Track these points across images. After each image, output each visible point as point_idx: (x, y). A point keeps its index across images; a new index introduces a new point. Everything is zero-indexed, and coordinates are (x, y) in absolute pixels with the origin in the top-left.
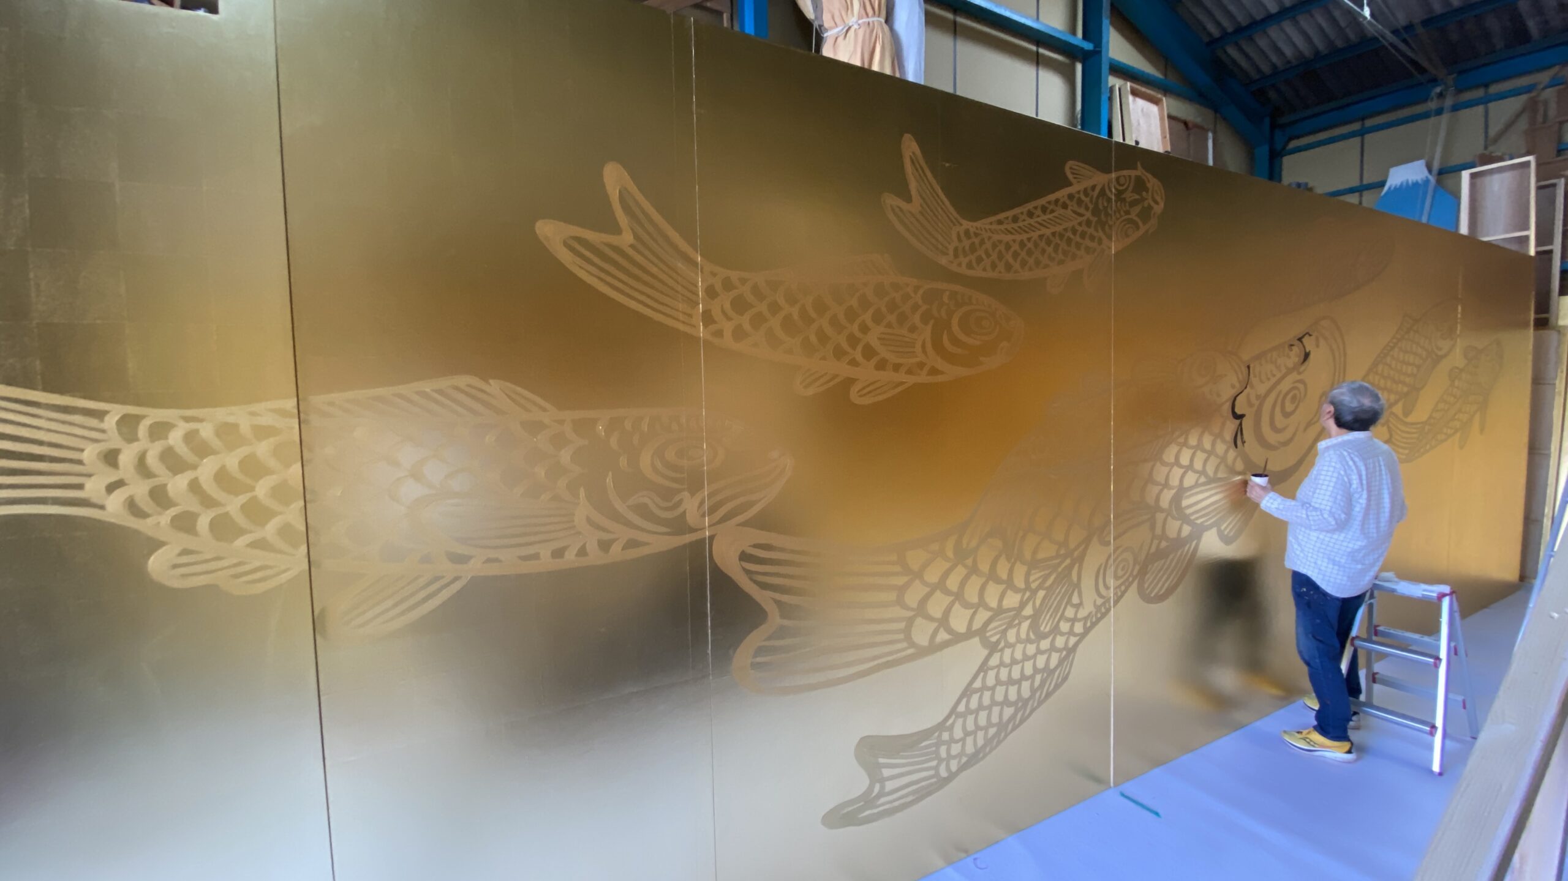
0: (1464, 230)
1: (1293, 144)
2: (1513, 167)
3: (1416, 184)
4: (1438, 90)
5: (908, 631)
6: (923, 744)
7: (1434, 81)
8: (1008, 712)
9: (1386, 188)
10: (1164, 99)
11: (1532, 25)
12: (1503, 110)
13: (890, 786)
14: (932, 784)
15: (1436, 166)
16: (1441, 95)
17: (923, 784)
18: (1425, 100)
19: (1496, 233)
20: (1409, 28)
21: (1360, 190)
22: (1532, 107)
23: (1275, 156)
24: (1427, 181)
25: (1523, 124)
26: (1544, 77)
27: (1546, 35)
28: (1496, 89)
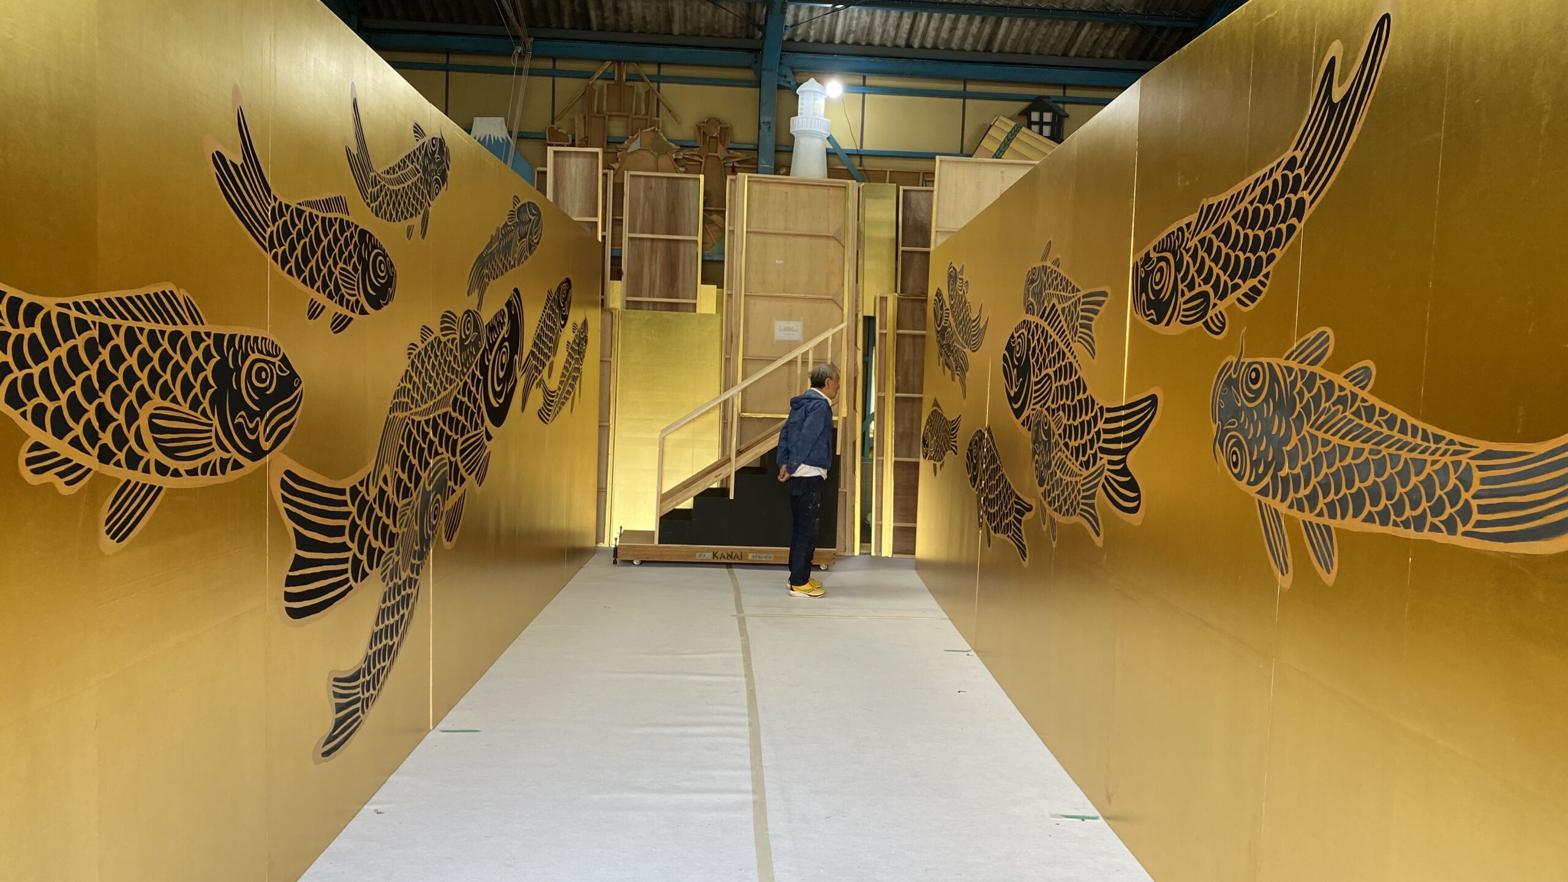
2: (586, 154)
4: (519, 50)
7: (517, 38)
12: (568, 87)
16: (521, 56)
18: (509, 55)
26: (599, 68)
27: (602, 28)
28: (561, 65)
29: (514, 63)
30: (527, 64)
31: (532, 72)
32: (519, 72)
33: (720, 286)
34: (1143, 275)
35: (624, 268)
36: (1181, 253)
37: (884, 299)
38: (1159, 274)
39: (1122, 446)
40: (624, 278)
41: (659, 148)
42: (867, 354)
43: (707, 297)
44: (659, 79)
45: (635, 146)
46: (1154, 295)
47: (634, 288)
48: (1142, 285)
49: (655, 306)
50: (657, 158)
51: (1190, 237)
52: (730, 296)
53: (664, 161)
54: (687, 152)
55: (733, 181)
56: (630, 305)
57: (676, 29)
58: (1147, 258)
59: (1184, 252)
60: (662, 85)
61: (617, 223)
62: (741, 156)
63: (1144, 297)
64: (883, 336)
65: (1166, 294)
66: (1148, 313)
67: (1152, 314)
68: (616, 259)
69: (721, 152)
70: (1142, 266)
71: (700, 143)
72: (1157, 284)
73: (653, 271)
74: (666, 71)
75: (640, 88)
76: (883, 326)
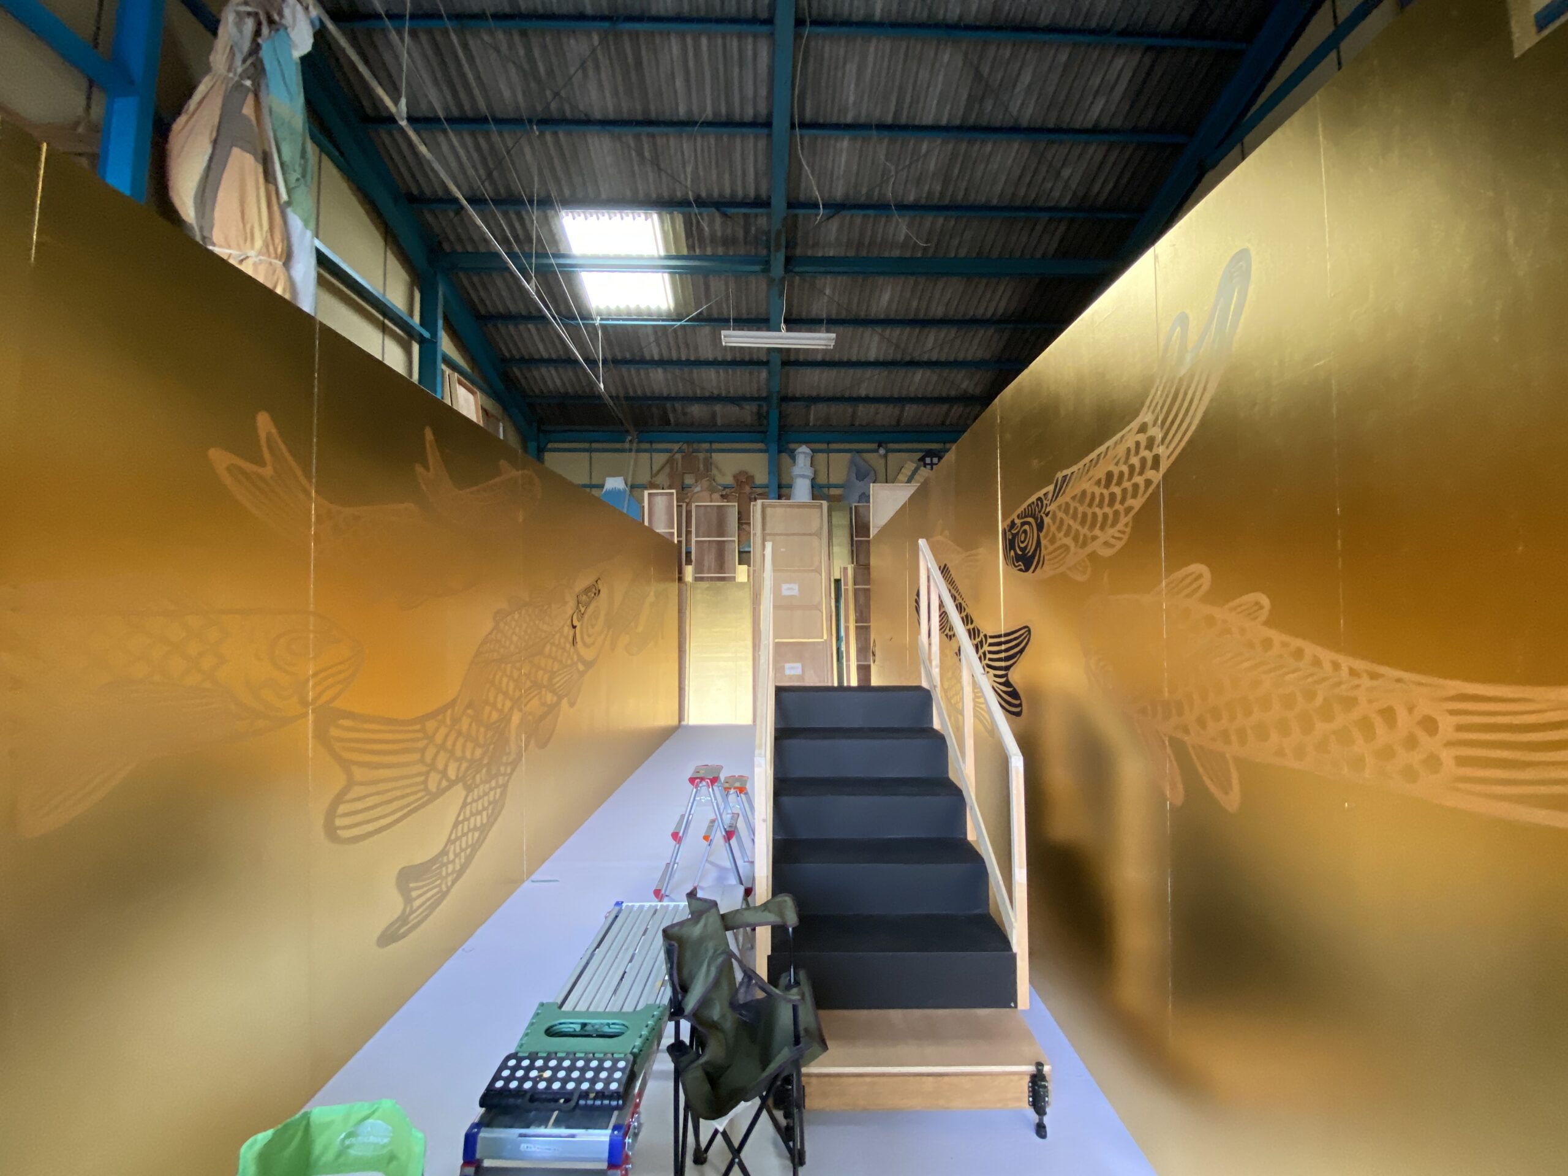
0: (646, 523)
1: (550, 446)
2: (666, 494)
3: (619, 490)
4: (629, 438)
5: (425, 782)
6: (434, 868)
7: (627, 431)
8: (477, 834)
9: (604, 490)
10: (478, 392)
11: (671, 417)
12: (660, 458)
13: (416, 903)
14: (439, 897)
15: (629, 484)
16: (631, 441)
17: (435, 897)
18: (624, 442)
19: (661, 529)
20: (618, 397)
21: (592, 486)
22: (670, 461)
23: (541, 451)
24: (625, 491)
25: (667, 470)
26: (676, 447)
27: (677, 425)
28: (655, 446)
29: (627, 445)
30: (635, 446)
31: (638, 451)
32: (630, 450)
33: (749, 565)
34: (1010, 537)
35: (693, 557)
36: (1041, 517)
37: (845, 569)
38: (1023, 535)
39: (1003, 664)
40: (693, 563)
41: (712, 490)
42: (837, 600)
43: (742, 573)
44: (711, 451)
45: (698, 489)
46: (1020, 551)
47: (699, 569)
48: (1010, 545)
49: (712, 579)
50: (711, 495)
51: (1048, 503)
52: (754, 571)
53: (716, 496)
54: (728, 490)
55: (754, 505)
56: (696, 579)
57: (719, 423)
58: (1013, 524)
59: (1044, 516)
60: (713, 454)
61: (688, 533)
62: (759, 491)
63: (1012, 553)
64: (846, 590)
65: (1031, 550)
66: (1017, 564)
67: (1020, 565)
68: (688, 553)
69: (747, 489)
70: (1010, 531)
71: (735, 486)
72: (1022, 542)
73: (710, 558)
74: (715, 446)
75: (701, 456)
76: (846, 584)
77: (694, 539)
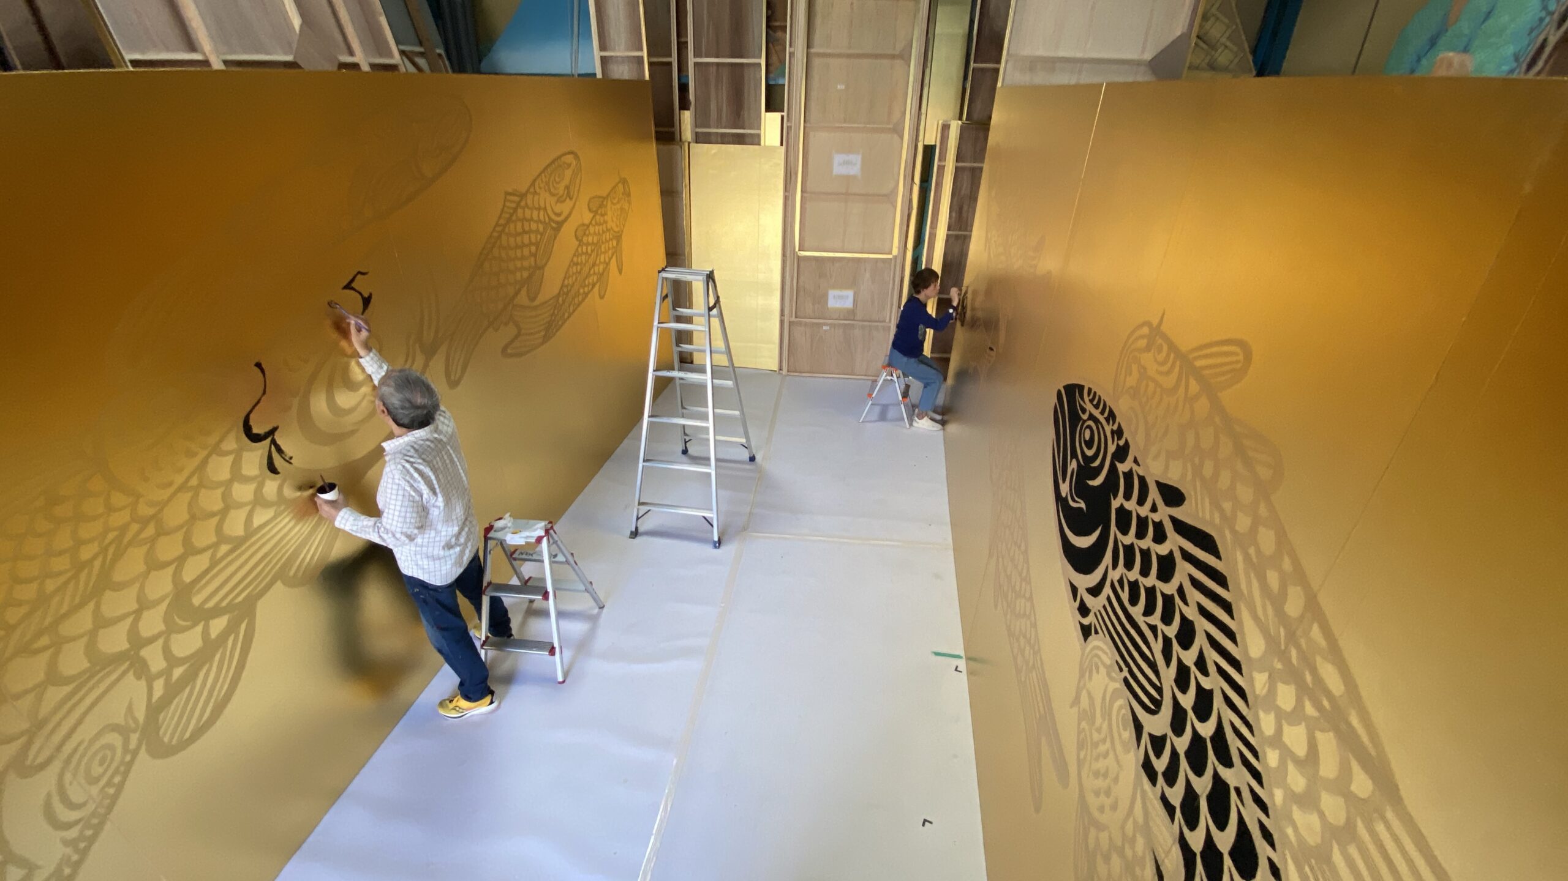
33: (783, 113)
35: (691, 97)
37: (946, 128)
40: (692, 107)
43: (771, 124)
49: (723, 138)
52: (791, 124)
56: (698, 137)
64: (942, 168)
68: (684, 88)
73: (719, 100)
76: (944, 157)
77: (692, 60)
